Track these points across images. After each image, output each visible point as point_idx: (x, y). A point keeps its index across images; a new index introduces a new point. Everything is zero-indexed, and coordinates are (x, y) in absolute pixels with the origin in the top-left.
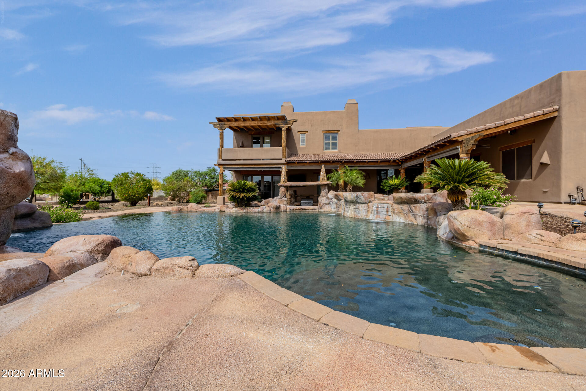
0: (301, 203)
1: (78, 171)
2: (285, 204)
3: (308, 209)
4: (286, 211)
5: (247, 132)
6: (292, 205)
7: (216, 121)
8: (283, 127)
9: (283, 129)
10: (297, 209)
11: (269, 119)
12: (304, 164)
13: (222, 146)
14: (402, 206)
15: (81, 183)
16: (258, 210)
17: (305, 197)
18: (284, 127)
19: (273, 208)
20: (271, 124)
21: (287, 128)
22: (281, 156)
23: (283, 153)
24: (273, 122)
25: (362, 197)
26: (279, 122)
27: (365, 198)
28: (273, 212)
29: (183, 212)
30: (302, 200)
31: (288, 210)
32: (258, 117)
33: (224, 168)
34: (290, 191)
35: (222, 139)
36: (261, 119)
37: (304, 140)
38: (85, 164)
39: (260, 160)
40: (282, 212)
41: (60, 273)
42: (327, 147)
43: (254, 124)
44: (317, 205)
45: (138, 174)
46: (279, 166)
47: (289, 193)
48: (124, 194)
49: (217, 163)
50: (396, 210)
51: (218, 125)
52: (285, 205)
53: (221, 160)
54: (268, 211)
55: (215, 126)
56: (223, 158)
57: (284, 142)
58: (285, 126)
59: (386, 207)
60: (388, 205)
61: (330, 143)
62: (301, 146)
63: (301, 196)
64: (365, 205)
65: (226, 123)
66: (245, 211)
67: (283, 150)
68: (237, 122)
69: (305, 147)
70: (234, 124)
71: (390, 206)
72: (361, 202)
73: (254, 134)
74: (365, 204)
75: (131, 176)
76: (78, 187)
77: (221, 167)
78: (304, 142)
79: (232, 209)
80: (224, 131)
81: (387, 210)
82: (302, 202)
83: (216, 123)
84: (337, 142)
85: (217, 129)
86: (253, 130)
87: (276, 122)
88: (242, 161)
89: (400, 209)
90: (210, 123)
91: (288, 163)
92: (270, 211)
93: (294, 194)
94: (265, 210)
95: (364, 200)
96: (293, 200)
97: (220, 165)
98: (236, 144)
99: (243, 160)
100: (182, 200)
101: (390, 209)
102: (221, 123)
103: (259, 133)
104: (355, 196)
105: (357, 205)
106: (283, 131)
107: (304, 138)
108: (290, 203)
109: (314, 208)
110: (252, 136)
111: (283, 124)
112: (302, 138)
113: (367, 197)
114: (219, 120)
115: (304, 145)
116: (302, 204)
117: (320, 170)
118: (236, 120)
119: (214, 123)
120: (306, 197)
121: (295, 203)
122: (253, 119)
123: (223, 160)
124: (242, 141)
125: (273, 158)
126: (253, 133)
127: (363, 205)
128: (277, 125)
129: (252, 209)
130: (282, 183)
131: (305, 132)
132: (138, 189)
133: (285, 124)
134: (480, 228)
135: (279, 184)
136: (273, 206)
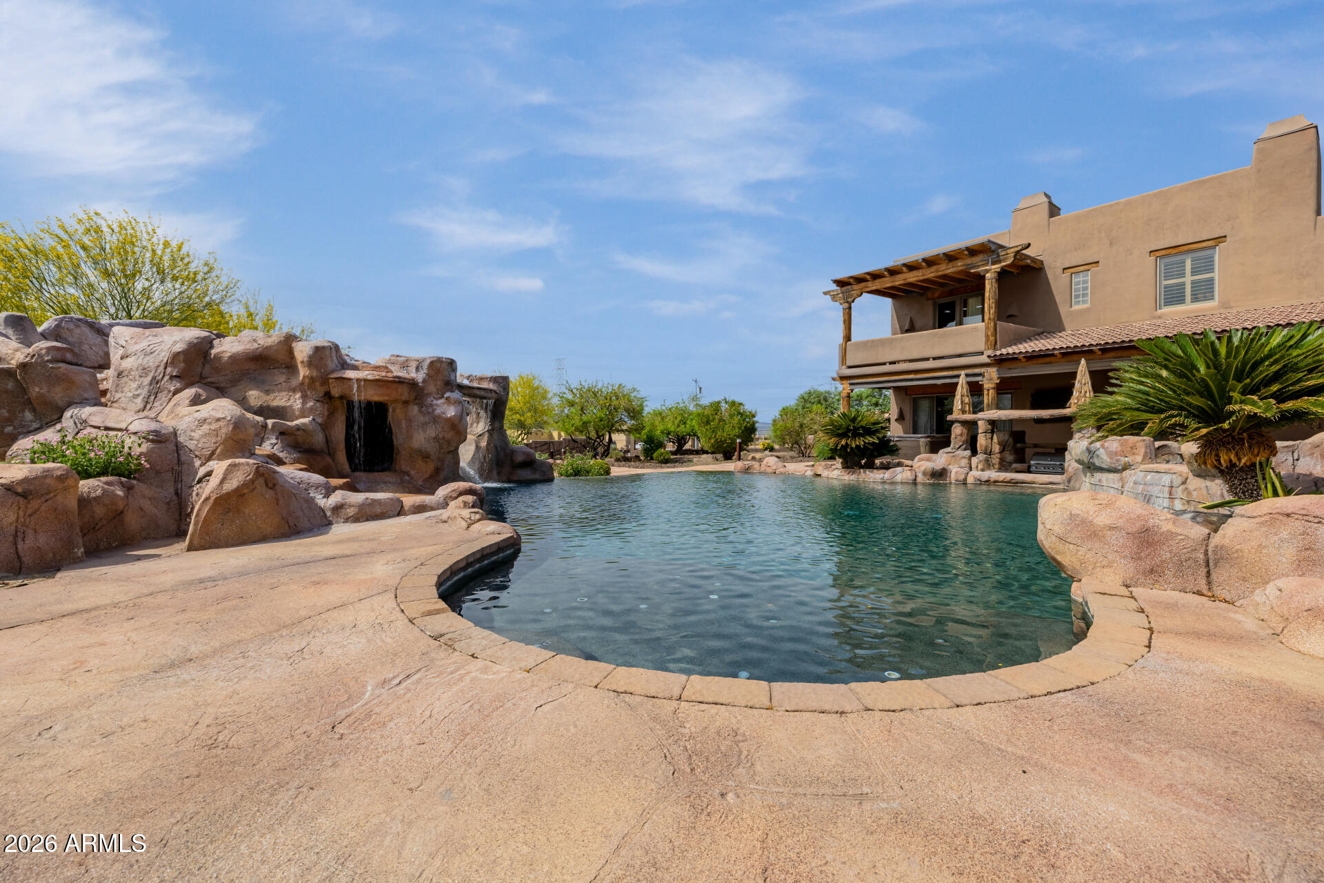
0: (1029, 467)
1: (680, 401)
2: (963, 465)
3: (1034, 483)
4: (965, 484)
5: (922, 295)
6: (1006, 470)
7: (834, 287)
8: (987, 271)
9: (988, 275)
10: (1001, 479)
11: (950, 257)
12: (1048, 359)
13: (848, 338)
14: (1208, 483)
15: (681, 421)
16: (882, 476)
17: (1053, 451)
18: (990, 270)
19: (924, 473)
20: (955, 269)
21: (999, 270)
22: (981, 346)
23: (987, 337)
24: (960, 264)
25: (1102, 450)
26: (975, 260)
27: (1112, 454)
28: (924, 484)
29: (753, 473)
30: (1035, 457)
31: (970, 480)
32: (920, 261)
33: (851, 384)
34: (1001, 435)
35: (847, 323)
36: (930, 262)
37: (1086, 288)
38: (700, 388)
39: (927, 359)
40: (953, 486)
41: (409, 511)
42: (1174, 296)
43: (930, 273)
44: (1063, 474)
45: (733, 403)
46: (977, 371)
47: (998, 438)
48: (710, 439)
49: (838, 374)
50: (1195, 494)
51: (841, 295)
52: (962, 467)
53: (844, 367)
54: (907, 479)
55: (834, 298)
56: (849, 363)
57: (990, 307)
58: (993, 267)
59: (1168, 483)
60: (1174, 476)
61: (1183, 284)
62: (1075, 307)
63: (1035, 446)
64: (1116, 474)
65: (855, 287)
66: (853, 477)
67: (987, 328)
68: (878, 281)
69: (1088, 310)
70: (887, 282)
71: (1179, 480)
72: (1103, 466)
73: (939, 297)
74: (1115, 472)
75: (724, 406)
76: (678, 426)
77: (844, 382)
78: (1084, 295)
79: (835, 474)
80: (853, 305)
81: (1170, 493)
82: (1032, 462)
83: (836, 290)
84: (1216, 275)
85: (837, 303)
86: (935, 289)
87: (969, 261)
88: (888, 365)
89: (1204, 492)
90: (825, 293)
91: (999, 361)
92: (915, 480)
93: (1011, 440)
94: (899, 478)
95: (1109, 460)
96: (1009, 457)
97: (843, 378)
98: (897, 326)
99: (891, 363)
100: (808, 451)
101: (1179, 492)
102: (844, 288)
103: (952, 293)
104: (1085, 448)
105: (1098, 475)
106: (987, 282)
107: (1085, 282)
108: (1000, 463)
109: (1051, 480)
110: (935, 303)
111: (987, 264)
112: (1078, 283)
113: (1116, 453)
114: (841, 283)
115: (1084, 302)
116: (1033, 469)
117: (1073, 375)
118: (892, 272)
119: (833, 291)
120: (1056, 449)
121: (1014, 465)
122: (911, 267)
123: (850, 367)
124: (911, 318)
125: (960, 351)
126: (936, 295)
127: (1111, 476)
128: (971, 268)
129: (868, 473)
130: (956, 415)
131: (1086, 267)
132: (731, 431)
133: (994, 263)
134: (1097, 545)
135: (949, 418)
136: (922, 469)
